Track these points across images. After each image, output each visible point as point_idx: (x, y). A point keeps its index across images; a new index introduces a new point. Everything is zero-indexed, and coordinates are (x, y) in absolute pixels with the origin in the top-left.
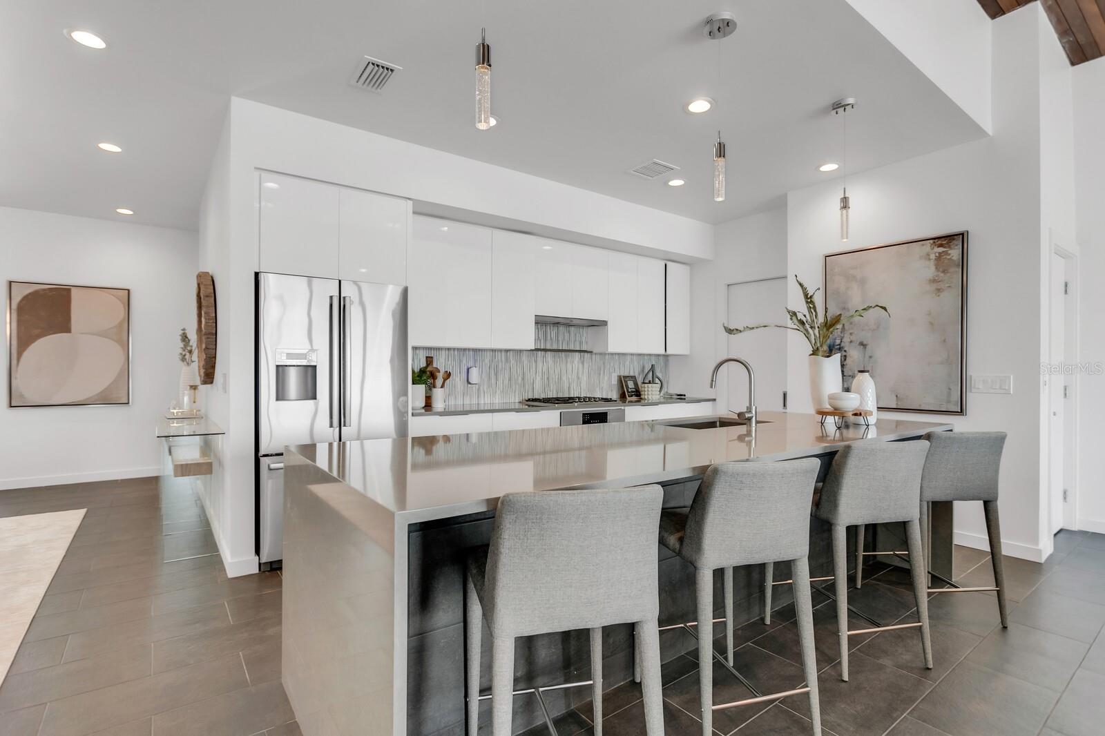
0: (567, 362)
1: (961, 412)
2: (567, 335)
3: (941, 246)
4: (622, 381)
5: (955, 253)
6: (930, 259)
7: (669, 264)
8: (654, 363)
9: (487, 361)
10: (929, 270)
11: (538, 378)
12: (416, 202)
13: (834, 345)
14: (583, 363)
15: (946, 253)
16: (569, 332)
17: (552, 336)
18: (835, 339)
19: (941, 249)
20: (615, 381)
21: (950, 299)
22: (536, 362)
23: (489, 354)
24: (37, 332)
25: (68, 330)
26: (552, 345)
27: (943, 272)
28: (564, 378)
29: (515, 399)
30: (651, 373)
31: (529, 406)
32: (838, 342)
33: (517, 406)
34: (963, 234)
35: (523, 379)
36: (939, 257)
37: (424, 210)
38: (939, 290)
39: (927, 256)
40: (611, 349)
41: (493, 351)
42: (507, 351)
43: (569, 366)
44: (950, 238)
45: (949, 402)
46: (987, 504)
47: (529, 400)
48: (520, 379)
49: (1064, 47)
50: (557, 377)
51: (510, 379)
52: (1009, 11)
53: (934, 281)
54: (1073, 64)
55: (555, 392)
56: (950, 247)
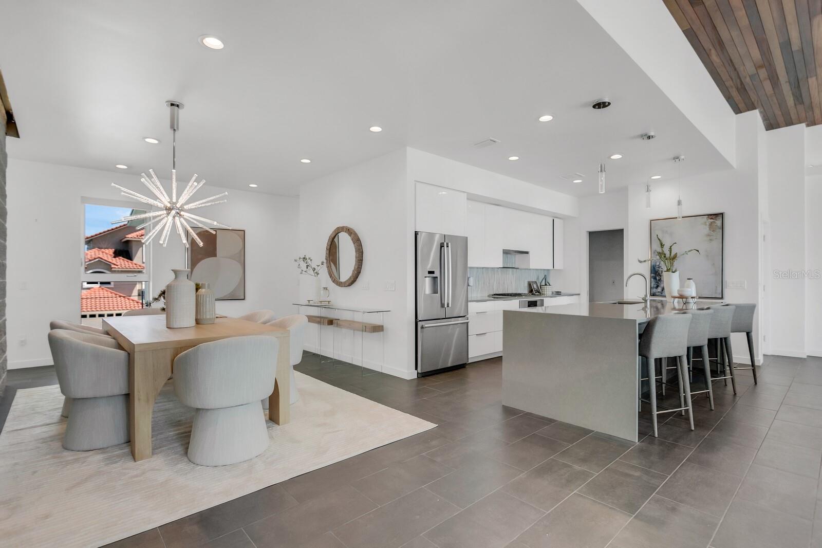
1: (722, 298)
3: (711, 219)
4: (530, 285)
5: (719, 223)
6: (706, 225)
7: (555, 219)
8: (546, 274)
10: (706, 230)
12: (468, 193)
13: (656, 266)
14: (513, 274)
15: (714, 222)
17: (506, 260)
18: (656, 263)
19: (712, 220)
20: (526, 284)
21: (716, 244)
23: (475, 270)
24: (200, 256)
25: (215, 256)
27: (713, 231)
29: (485, 295)
30: (544, 280)
31: (494, 298)
32: (658, 264)
33: (487, 298)
34: (722, 214)
36: (711, 224)
37: (471, 198)
38: (711, 240)
39: (705, 224)
40: (531, 267)
41: (477, 268)
42: (483, 268)
43: (508, 276)
44: (716, 215)
45: (716, 293)
46: (748, 335)
47: (494, 295)
49: (764, 125)
51: (484, 283)
52: (744, 112)
53: (708, 235)
54: (767, 130)
56: (716, 220)
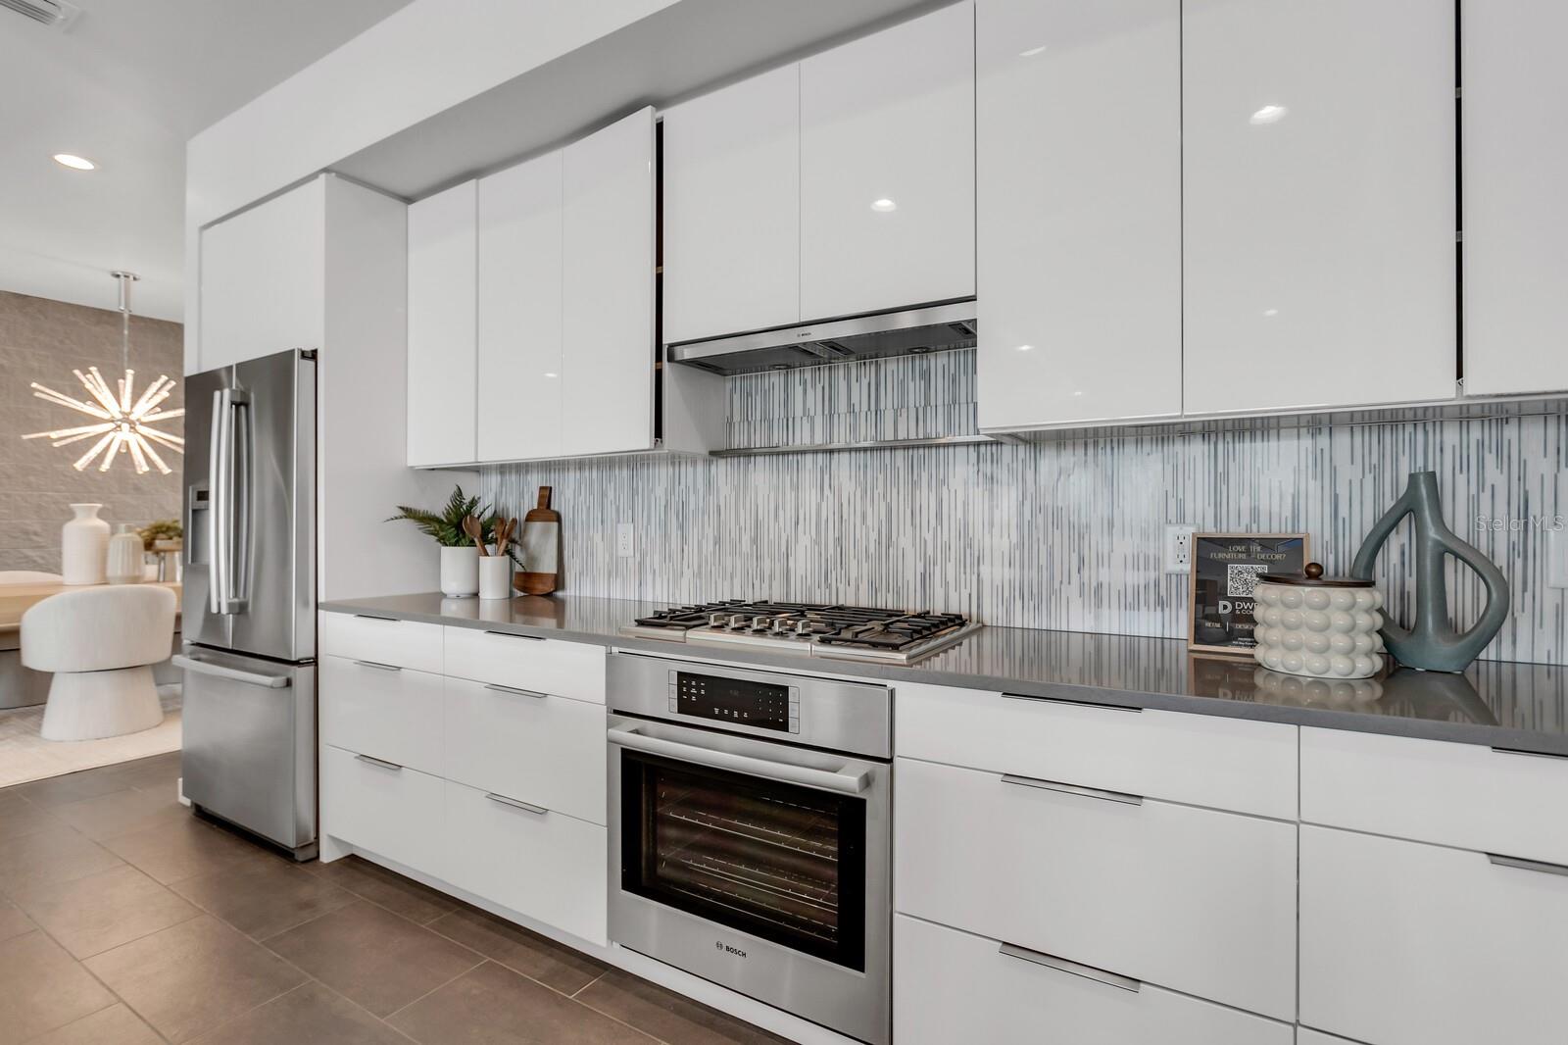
0: (915, 485)
2: (914, 390)
9: (660, 491)
11: (805, 541)
16: (926, 376)
17: (855, 399)
22: (796, 488)
26: (853, 429)
28: (905, 541)
35: (755, 541)
43: (927, 494)
48: (746, 538)
50: (874, 536)
55: (864, 587)
